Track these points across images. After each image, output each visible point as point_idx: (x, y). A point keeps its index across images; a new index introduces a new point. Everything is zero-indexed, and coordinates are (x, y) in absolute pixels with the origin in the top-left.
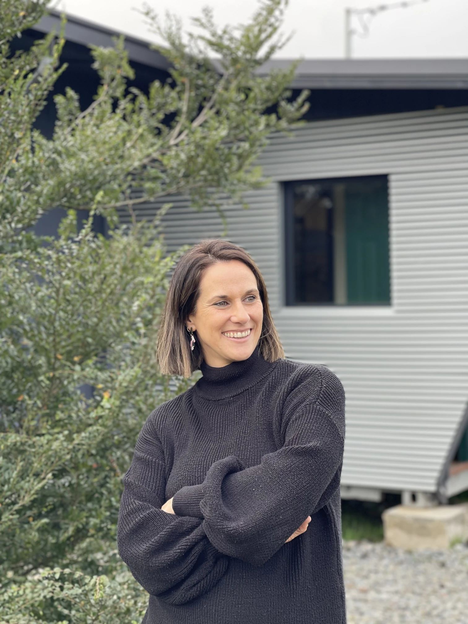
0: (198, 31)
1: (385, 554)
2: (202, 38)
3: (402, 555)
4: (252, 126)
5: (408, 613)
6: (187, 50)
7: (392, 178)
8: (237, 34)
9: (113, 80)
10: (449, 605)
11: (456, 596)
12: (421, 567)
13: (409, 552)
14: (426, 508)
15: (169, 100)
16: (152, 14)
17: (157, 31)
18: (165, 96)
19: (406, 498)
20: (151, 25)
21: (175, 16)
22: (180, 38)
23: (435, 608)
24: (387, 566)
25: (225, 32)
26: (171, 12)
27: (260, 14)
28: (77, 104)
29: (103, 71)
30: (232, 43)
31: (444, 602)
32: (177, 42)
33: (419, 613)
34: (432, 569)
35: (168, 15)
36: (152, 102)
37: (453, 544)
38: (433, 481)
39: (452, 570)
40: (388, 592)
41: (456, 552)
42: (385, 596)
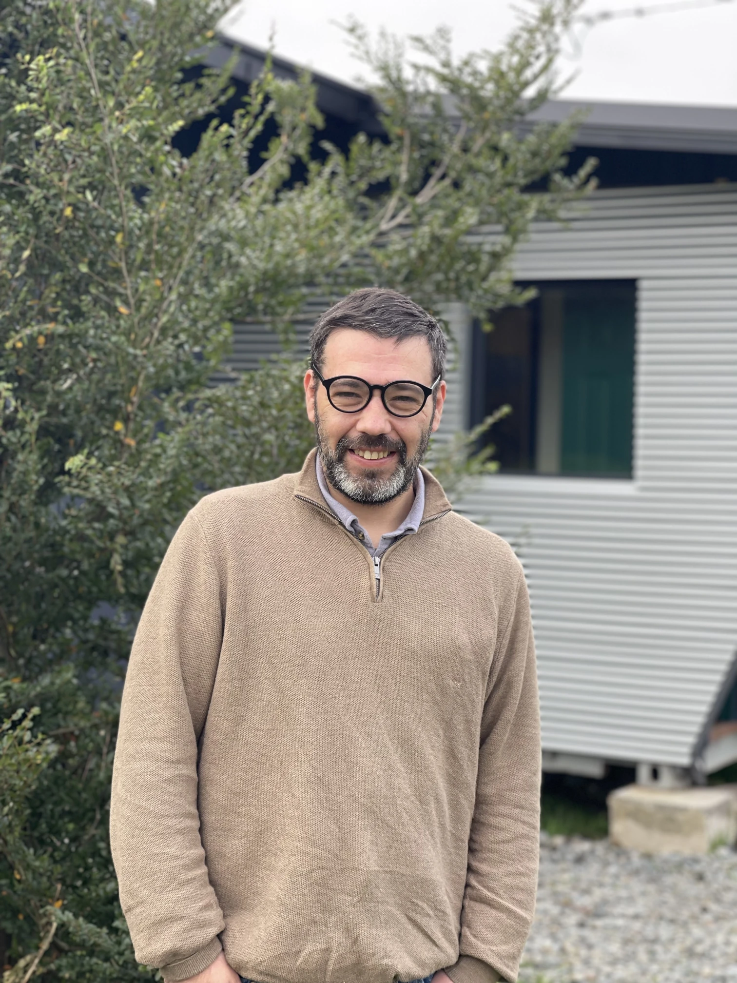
0: (424, 59)
1: (611, 857)
2: (429, 70)
3: (636, 861)
4: (513, 210)
5: (659, 948)
6: (410, 88)
7: (643, 284)
8: (483, 66)
9: (294, 128)
10: (720, 938)
11: (727, 925)
12: (669, 880)
13: (648, 856)
14: (673, 790)
15: (378, 164)
16: (359, 32)
17: (365, 57)
18: (371, 158)
19: (644, 774)
20: (356, 47)
21: (394, 36)
22: (399, 70)
23: (699, 941)
24: (617, 876)
25: (466, 63)
26: (389, 30)
27: (516, 38)
28: (244, 163)
29: (281, 115)
30: (476, 79)
31: (711, 934)
32: (394, 74)
33: (676, 949)
34: (684, 883)
35: (383, 34)
36: (352, 164)
37: (715, 845)
38: (686, 750)
39: (715, 886)
40: (623, 916)
41: (719, 858)
42: (620, 922)
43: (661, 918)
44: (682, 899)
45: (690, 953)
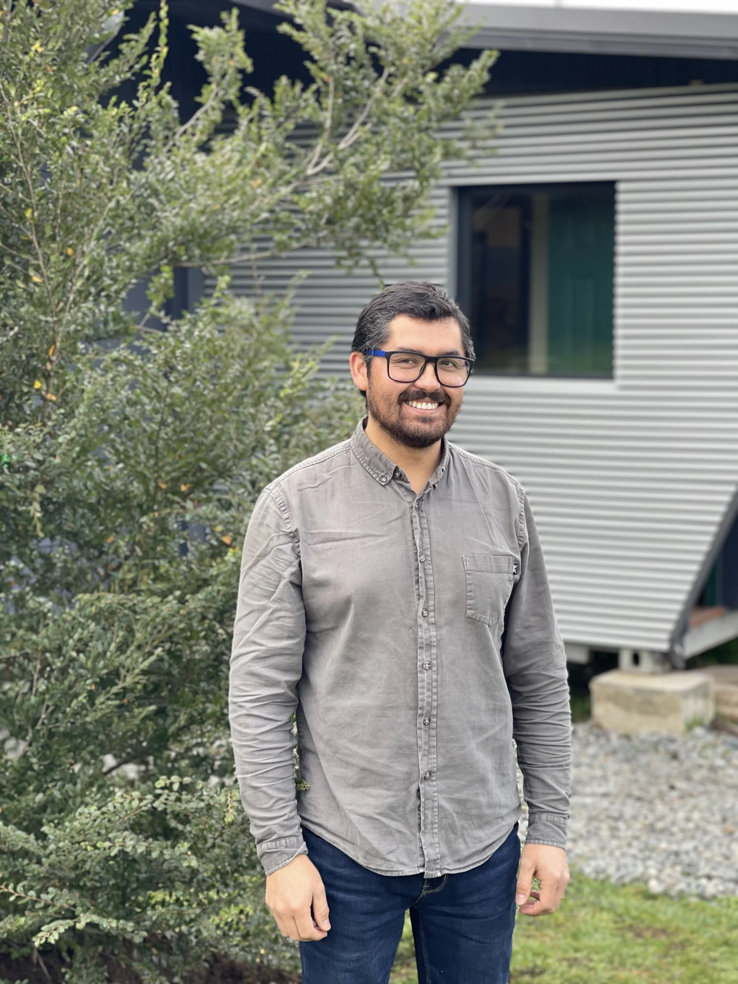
1: (592, 739)
3: (615, 741)
5: (621, 825)
7: (621, 186)
9: (223, 76)
10: (682, 815)
11: (691, 802)
12: (643, 759)
13: (627, 737)
14: (653, 674)
15: (302, 104)
18: (296, 98)
19: (625, 659)
23: (661, 818)
24: (594, 757)
25: (386, 10)
28: (176, 114)
29: (209, 63)
31: (673, 810)
33: (638, 825)
34: (660, 764)
36: (277, 106)
37: (690, 727)
38: (665, 636)
39: (687, 764)
40: (593, 795)
41: (694, 737)
42: (589, 800)
43: (629, 796)
44: (654, 778)
45: (651, 829)
